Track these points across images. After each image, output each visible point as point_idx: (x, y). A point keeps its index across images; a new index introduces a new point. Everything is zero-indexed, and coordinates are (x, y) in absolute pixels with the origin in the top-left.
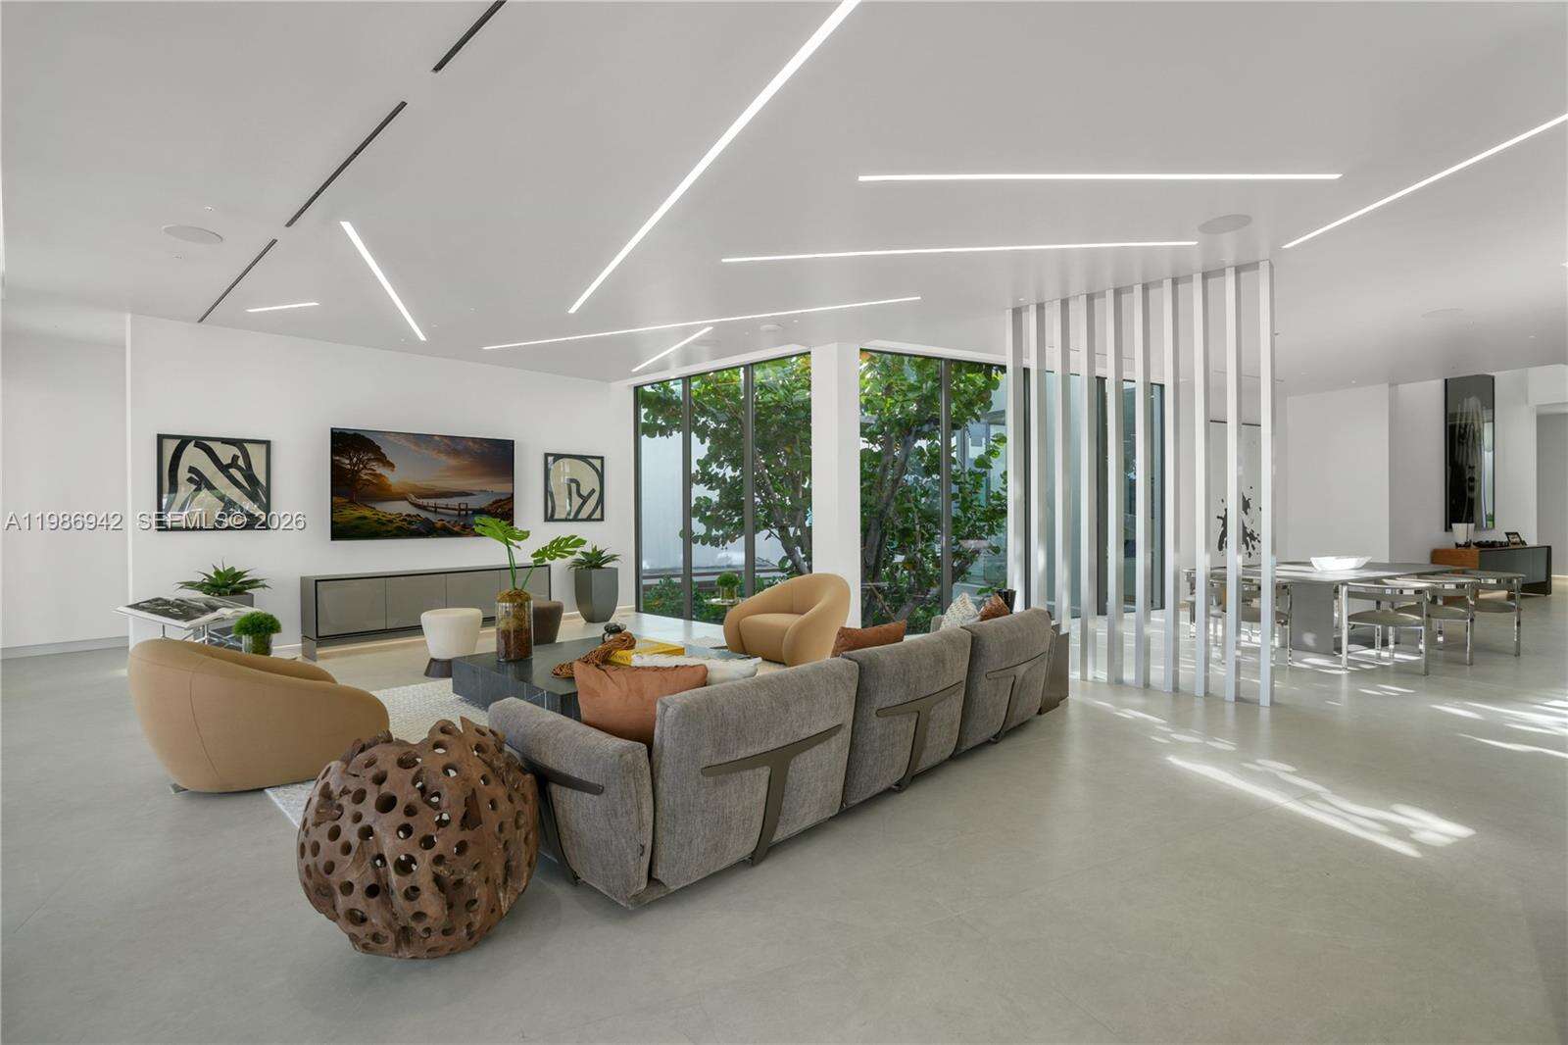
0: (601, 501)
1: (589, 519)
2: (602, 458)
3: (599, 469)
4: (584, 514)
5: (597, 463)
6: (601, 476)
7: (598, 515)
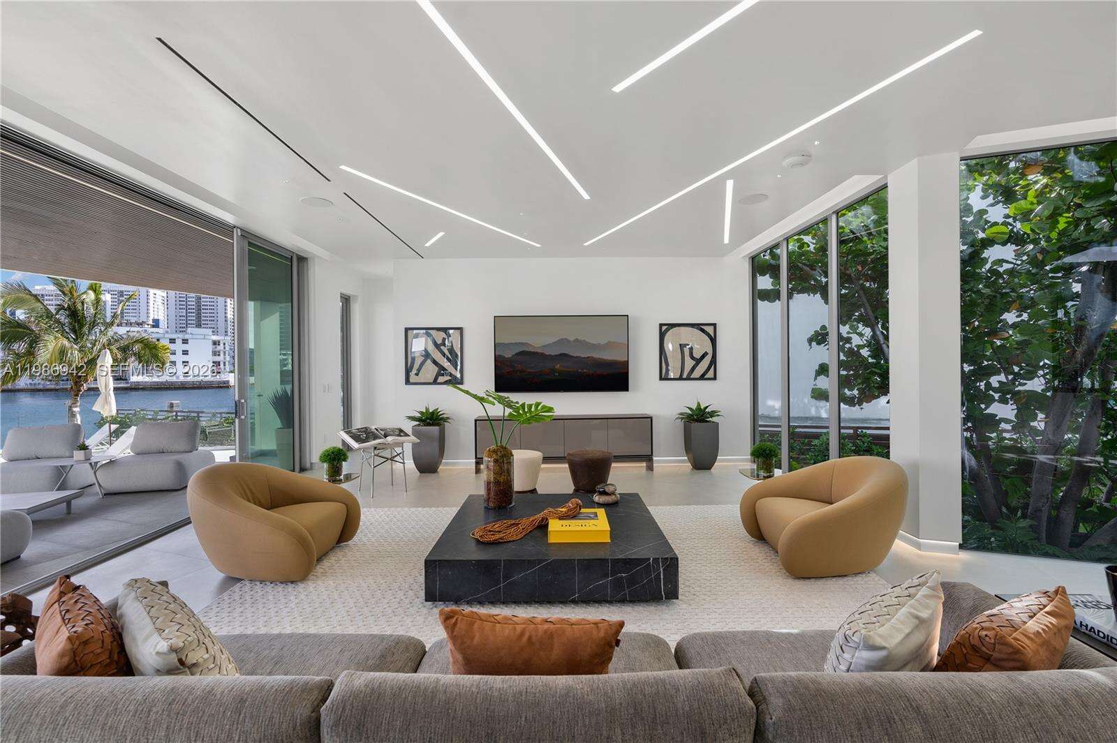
0: (714, 362)
1: (702, 377)
2: (714, 325)
3: (712, 335)
4: (697, 374)
5: (710, 330)
6: (713, 341)
7: (711, 373)
